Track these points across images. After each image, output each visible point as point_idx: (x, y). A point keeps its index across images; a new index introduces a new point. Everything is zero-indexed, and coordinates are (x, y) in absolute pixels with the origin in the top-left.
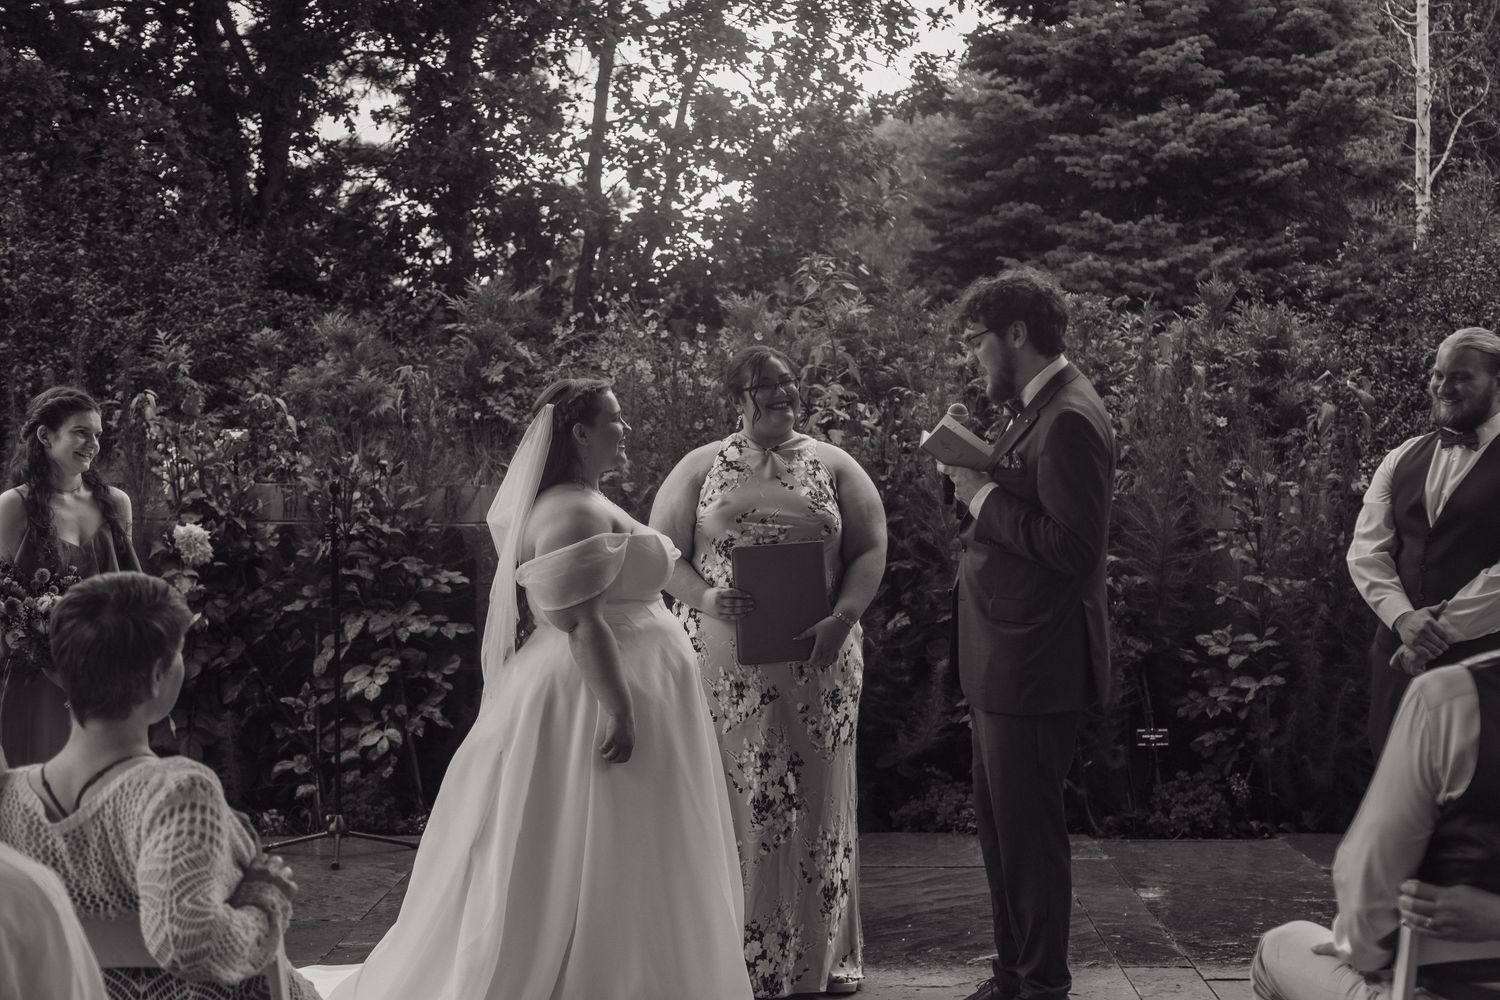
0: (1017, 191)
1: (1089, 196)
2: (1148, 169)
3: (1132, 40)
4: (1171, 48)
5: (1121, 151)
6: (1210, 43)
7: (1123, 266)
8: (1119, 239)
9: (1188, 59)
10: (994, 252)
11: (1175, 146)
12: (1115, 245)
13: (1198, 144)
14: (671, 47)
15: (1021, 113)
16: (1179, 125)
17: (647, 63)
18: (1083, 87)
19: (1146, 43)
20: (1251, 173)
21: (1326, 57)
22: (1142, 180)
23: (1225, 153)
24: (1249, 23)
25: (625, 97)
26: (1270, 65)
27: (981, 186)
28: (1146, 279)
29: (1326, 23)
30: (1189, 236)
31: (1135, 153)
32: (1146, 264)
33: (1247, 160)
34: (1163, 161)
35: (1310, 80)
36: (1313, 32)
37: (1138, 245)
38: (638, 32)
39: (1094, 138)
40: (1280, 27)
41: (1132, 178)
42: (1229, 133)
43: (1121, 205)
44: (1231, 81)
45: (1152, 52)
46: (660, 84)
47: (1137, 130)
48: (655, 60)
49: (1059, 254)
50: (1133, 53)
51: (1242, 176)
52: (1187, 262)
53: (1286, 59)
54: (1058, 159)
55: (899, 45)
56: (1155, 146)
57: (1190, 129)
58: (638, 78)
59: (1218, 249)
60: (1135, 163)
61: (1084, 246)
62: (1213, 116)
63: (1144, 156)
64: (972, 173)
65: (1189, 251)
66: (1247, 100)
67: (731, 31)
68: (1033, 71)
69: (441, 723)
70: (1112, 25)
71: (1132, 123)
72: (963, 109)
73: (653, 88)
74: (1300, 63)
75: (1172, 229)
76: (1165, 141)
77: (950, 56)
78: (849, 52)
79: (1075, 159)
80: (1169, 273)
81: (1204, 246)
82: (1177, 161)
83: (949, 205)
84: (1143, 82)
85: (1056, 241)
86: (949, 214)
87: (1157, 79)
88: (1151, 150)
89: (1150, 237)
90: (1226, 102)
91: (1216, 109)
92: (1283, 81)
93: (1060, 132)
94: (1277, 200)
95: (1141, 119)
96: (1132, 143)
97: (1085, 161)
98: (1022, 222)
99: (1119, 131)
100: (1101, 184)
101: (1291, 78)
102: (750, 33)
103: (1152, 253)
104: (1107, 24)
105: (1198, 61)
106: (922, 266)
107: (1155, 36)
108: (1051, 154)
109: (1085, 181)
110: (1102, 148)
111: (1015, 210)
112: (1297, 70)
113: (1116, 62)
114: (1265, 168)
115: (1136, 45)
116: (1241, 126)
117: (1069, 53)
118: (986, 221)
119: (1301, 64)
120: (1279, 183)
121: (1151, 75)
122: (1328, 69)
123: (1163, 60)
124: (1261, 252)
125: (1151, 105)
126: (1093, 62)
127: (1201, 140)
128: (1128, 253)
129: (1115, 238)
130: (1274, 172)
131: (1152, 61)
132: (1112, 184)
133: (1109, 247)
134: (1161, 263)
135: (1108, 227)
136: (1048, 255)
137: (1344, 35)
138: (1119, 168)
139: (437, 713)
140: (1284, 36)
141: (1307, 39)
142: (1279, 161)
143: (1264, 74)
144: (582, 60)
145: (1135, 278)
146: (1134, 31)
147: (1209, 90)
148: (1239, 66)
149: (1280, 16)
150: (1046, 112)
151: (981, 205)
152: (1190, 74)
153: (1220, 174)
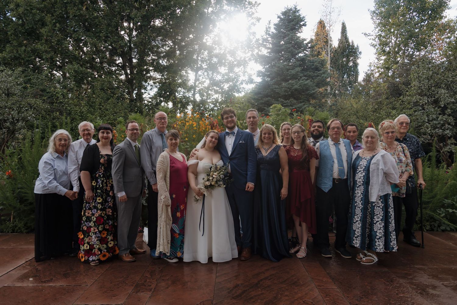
2: (291, 91)
4: (294, 70)
5: (286, 88)
8: (286, 103)
9: (298, 72)
11: (296, 87)
13: (300, 86)
16: (296, 83)
17: (202, 74)
18: (278, 77)
19: (290, 69)
20: (309, 92)
22: (290, 93)
23: (304, 88)
26: (311, 73)
31: (288, 88)
33: (307, 90)
34: (293, 89)
37: (289, 105)
39: (280, 86)
40: (313, 67)
41: (288, 93)
42: (305, 84)
43: (286, 97)
44: (305, 76)
45: (291, 71)
46: (204, 77)
47: (289, 84)
48: (203, 73)
50: (288, 71)
51: (307, 92)
52: (298, 107)
54: (274, 90)
56: (292, 87)
57: (298, 84)
58: (200, 76)
59: (304, 104)
60: (288, 90)
63: (290, 89)
69: (145, 204)
70: (284, 66)
71: (288, 83)
73: (203, 78)
75: (295, 101)
77: (255, 74)
79: (277, 90)
82: (296, 89)
84: (289, 76)
89: (291, 103)
90: (304, 79)
91: (302, 80)
95: (290, 82)
96: (288, 86)
97: (280, 90)
98: (268, 101)
100: (282, 94)
101: (315, 76)
104: (283, 66)
105: (299, 72)
109: (280, 93)
110: (282, 88)
112: (316, 74)
113: (284, 73)
114: (311, 91)
115: (288, 69)
117: (276, 71)
121: (291, 74)
123: (293, 72)
129: (284, 103)
130: (313, 91)
131: (291, 72)
132: (284, 94)
133: (284, 105)
134: (294, 107)
135: (283, 101)
138: (285, 91)
139: (144, 202)
141: (317, 69)
142: (313, 90)
147: (301, 77)
148: (305, 74)
149: (312, 65)
152: (298, 74)
153: (303, 92)
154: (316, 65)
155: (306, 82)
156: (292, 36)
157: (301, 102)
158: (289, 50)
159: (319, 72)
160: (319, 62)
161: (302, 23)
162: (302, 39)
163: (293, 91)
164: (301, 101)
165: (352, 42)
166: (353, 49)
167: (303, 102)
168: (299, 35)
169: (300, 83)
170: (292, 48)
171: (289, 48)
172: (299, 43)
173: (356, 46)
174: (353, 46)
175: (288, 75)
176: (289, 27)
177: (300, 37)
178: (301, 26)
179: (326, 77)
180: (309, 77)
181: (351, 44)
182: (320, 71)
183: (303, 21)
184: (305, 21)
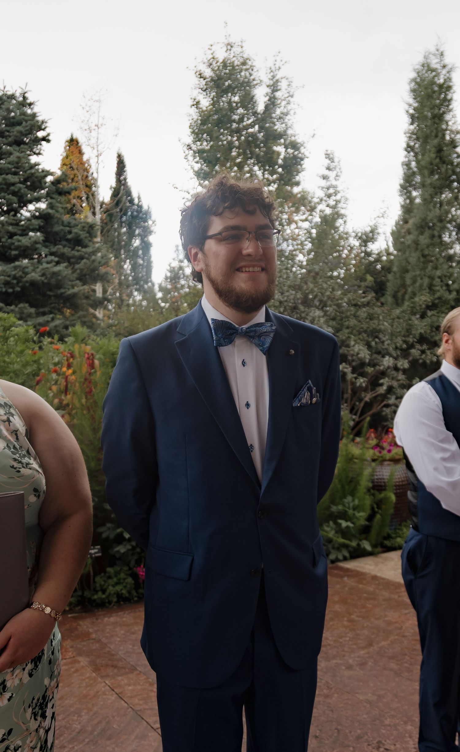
2: (20, 284)
5: (9, 276)
11: (33, 276)
19: (15, 234)
20: (62, 291)
22: (18, 289)
23: (53, 281)
26: (67, 251)
31: (15, 277)
33: (59, 285)
34: (27, 282)
40: (69, 237)
41: (13, 288)
42: (54, 274)
45: (19, 238)
51: (59, 292)
56: (23, 275)
57: (38, 270)
60: (15, 282)
62: (48, 266)
63: (18, 279)
65: (41, 319)
74: (78, 251)
75: (33, 310)
76: (27, 274)
82: (33, 283)
84: (16, 249)
87: (22, 249)
88: (21, 277)
89: (23, 312)
90: (53, 261)
91: (48, 263)
92: (72, 257)
96: (13, 273)
101: (74, 257)
105: (40, 243)
107: (19, 232)
112: (77, 253)
114: (69, 289)
115: (11, 234)
116: (60, 271)
120: (75, 294)
121: (19, 246)
122: (87, 255)
123: (24, 241)
127: (43, 275)
131: (19, 241)
138: (8, 283)
142: (73, 287)
143: (65, 253)
148: (54, 249)
152: (36, 249)
153: (50, 290)
154: (76, 233)
156: (19, 157)
157: (44, 314)
158: (12, 188)
159: (84, 250)
160: (84, 227)
161: (40, 134)
162: (43, 171)
163: (27, 285)
164: (46, 309)
165: (139, 198)
166: (141, 211)
167: (51, 312)
168: (34, 159)
169: (43, 269)
170: (21, 185)
171: (13, 184)
172: (37, 177)
173: (145, 207)
174: (140, 207)
175: (13, 247)
176: (10, 136)
177: (38, 164)
178: (37, 141)
179: (100, 263)
180: (62, 258)
181: (136, 201)
182: (86, 246)
183: (44, 130)
184: (48, 130)
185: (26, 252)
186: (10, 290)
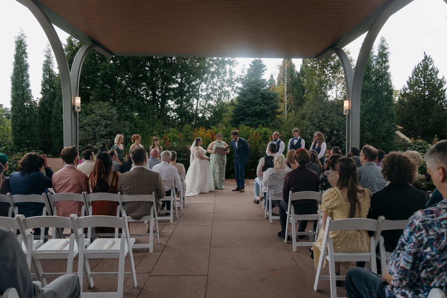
0: (242, 114)
1: (249, 115)
3: (253, 99)
4: (258, 100)
6: (261, 99)
7: (252, 123)
10: (239, 121)
11: (258, 110)
12: (252, 120)
14: (205, 99)
15: (242, 106)
16: (258, 108)
17: (202, 100)
18: (248, 104)
20: (266, 113)
21: (274, 101)
22: (254, 114)
23: (263, 111)
24: (266, 97)
25: (200, 104)
26: (268, 101)
27: (238, 114)
28: (254, 124)
29: (274, 97)
30: (259, 119)
32: (255, 122)
33: (265, 111)
35: (272, 103)
36: (272, 98)
38: (201, 97)
39: (249, 109)
42: (263, 109)
43: (252, 116)
44: (264, 103)
45: (256, 100)
47: (254, 108)
48: (203, 100)
49: (246, 121)
50: (253, 100)
52: (259, 122)
53: (269, 100)
55: (229, 98)
59: (262, 121)
61: (249, 120)
62: (262, 107)
63: (254, 111)
64: (237, 112)
65: (259, 121)
66: (265, 105)
67: (211, 97)
68: (243, 102)
72: (236, 106)
73: (203, 103)
75: (257, 119)
78: (224, 99)
79: (247, 111)
80: (257, 123)
81: (261, 121)
82: (258, 112)
83: (234, 116)
85: (245, 120)
86: (234, 117)
88: (255, 111)
90: (263, 105)
91: (262, 106)
92: (269, 103)
93: (246, 108)
94: (268, 115)
95: (254, 107)
97: (249, 111)
98: (242, 118)
99: (252, 108)
101: (270, 103)
102: (213, 97)
103: (255, 121)
104: (251, 97)
105: (260, 101)
106: (231, 122)
107: (256, 99)
108: (245, 111)
109: (249, 114)
110: (250, 110)
111: (241, 116)
115: (254, 99)
116: (265, 108)
117: (247, 100)
118: (238, 118)
119: (271, 101)
120: (269, 114)
121: (255, 103)
122: (274, 102)
123: (256, 101)
124: (267, 121)
125: (256, 106)
126: (249, 101)
127: (260, 109)
128: (253, 121)
129: (251, 120)
130: (268, 113)
134: (256, 122)
135: (251, 118)
136: (245, 121)
137: (276, 98)
138: (252, 112)
140: (269, 98)
141: (272, 99)
142: (268, 112)
143: (267, 102)
144: (195, 101)
145: (253, 124)
146: (254, 98)
147: (261, 104)
148: (265, 102)
149: (269, 96)
150: (245, 106)
151: (238, 116)
152: (259, 103)
153: (262, 113)
155: (264, 108)
161: (264, 68)
162: (264, 79)
168: (262, 76)
178: (263, 71)
179: (276, 104)
183: (265, 67)
184: (266, 67)
185: (256, 104)
186: (253, 114)
